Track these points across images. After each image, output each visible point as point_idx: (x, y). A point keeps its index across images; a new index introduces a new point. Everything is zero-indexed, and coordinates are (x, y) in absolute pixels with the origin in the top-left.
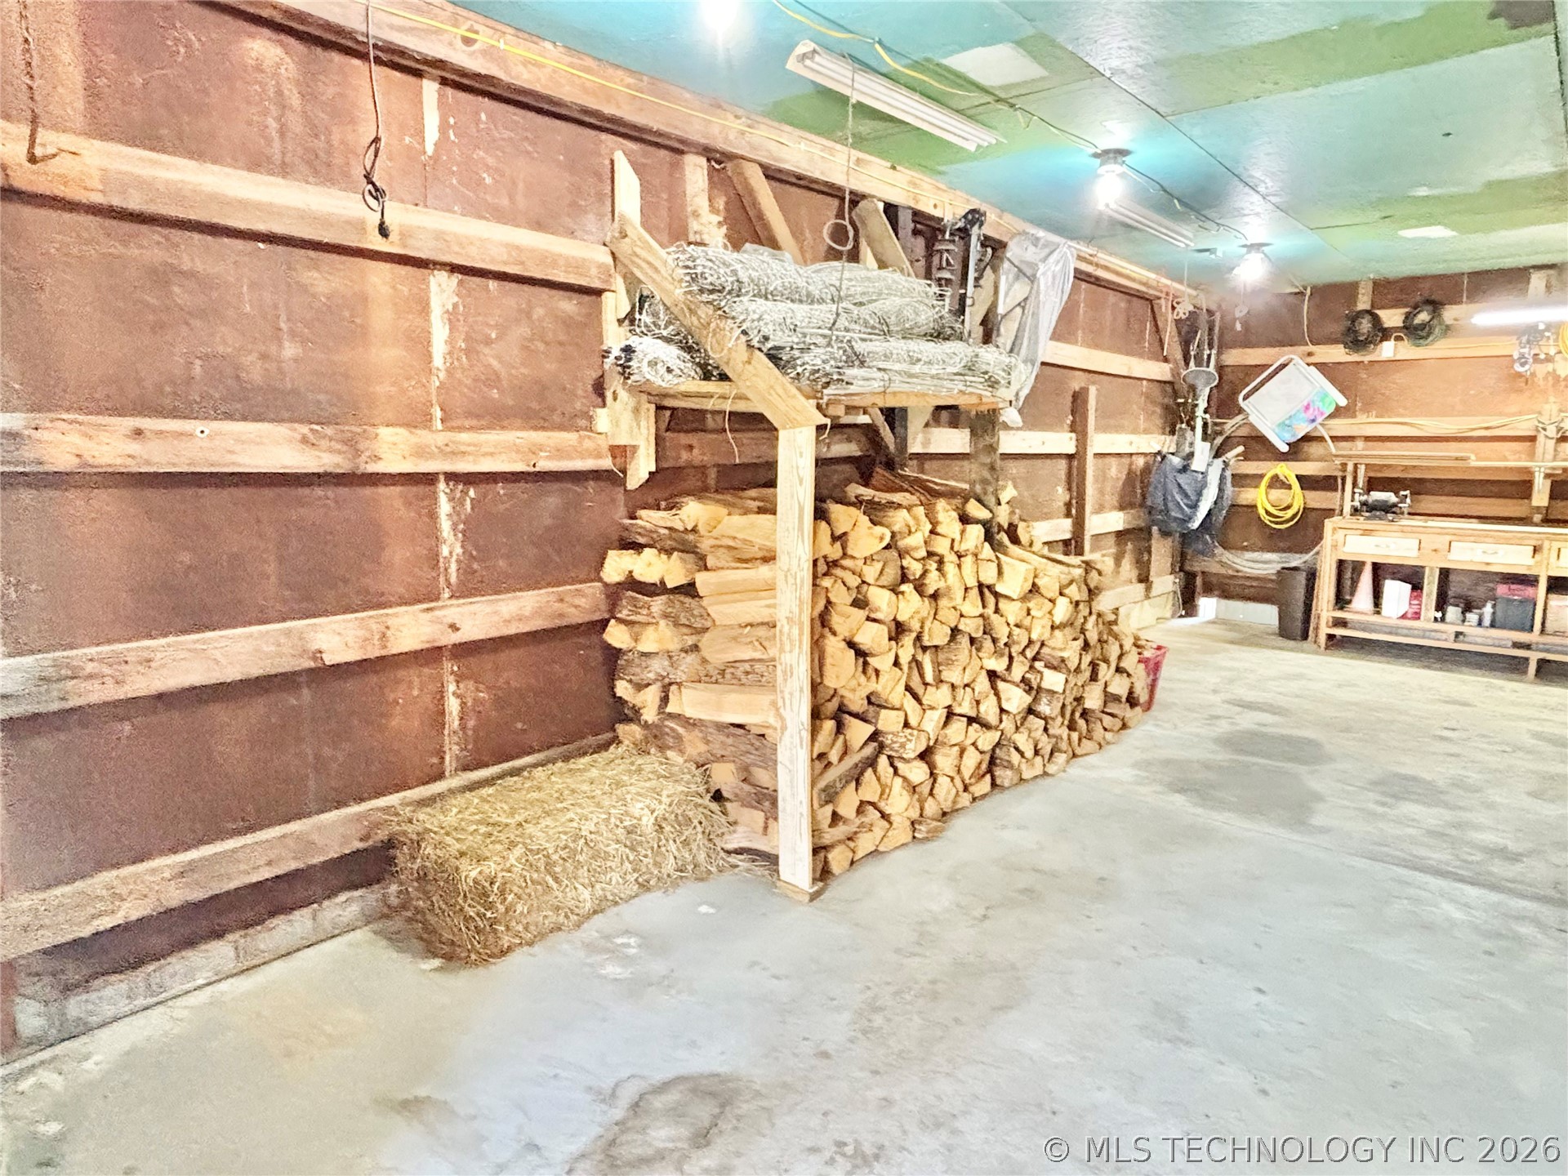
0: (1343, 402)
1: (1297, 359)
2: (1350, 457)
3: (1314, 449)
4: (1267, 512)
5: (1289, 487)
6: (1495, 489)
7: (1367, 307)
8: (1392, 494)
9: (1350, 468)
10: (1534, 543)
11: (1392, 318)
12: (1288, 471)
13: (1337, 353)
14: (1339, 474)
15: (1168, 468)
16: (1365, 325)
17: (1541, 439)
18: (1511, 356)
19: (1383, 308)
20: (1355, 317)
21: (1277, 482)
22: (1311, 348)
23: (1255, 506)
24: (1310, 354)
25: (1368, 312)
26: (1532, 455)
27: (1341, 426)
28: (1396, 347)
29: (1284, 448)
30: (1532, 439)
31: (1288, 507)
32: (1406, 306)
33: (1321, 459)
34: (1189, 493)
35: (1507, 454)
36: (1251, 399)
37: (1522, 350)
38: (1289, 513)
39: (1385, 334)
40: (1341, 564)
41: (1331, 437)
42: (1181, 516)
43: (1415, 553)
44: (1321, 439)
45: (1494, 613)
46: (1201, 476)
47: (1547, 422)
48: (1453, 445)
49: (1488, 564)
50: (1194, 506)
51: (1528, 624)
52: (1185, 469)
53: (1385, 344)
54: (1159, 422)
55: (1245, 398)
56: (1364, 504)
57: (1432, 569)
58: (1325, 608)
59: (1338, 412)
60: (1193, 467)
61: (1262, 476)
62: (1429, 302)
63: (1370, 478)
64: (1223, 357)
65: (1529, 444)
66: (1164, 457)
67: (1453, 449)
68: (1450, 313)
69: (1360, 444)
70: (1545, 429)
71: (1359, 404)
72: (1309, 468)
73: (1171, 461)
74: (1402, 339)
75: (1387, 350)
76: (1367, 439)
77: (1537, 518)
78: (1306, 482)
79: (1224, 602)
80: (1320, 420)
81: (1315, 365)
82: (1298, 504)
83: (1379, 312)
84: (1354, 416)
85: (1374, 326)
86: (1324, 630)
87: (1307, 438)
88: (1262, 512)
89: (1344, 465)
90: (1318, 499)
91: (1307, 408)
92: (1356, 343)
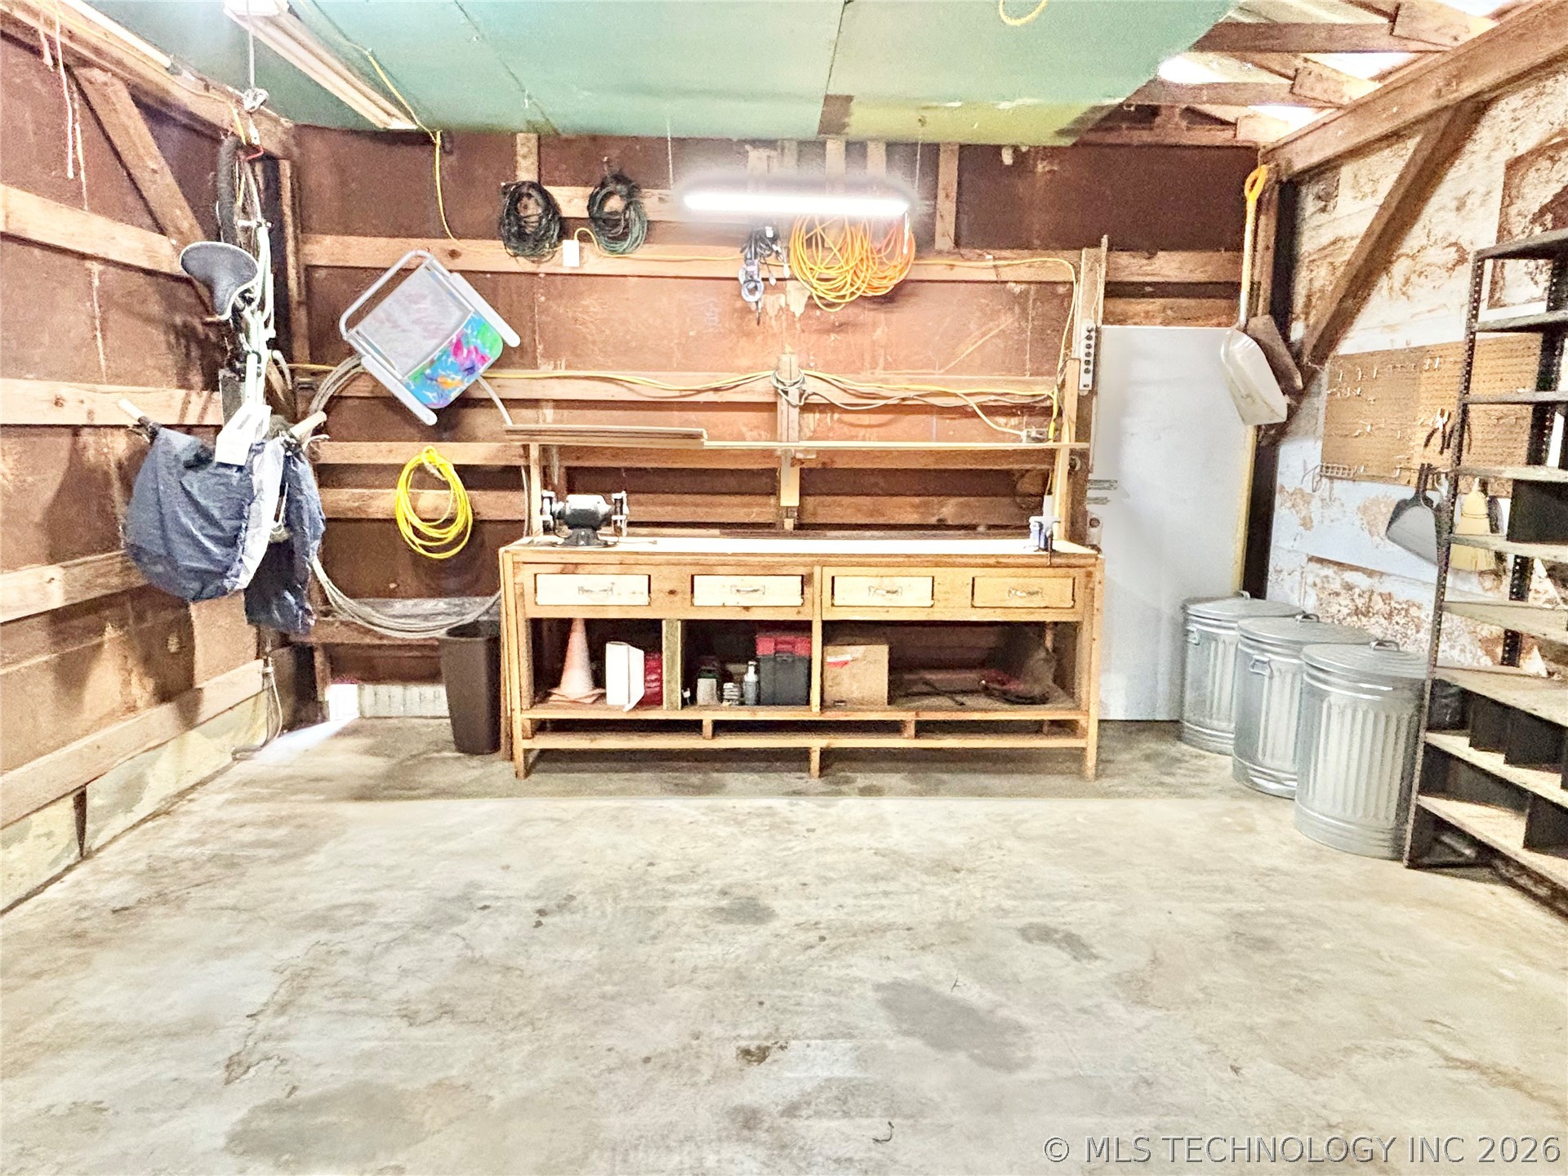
0: (514, 341)
1: (430, 259)
2: (531, 433)
3: (478, 419)
4: (416, 531)
5: (446, 485)
6: (732, 482)
7: (532, 177)
8: (599, 498)
9: (534, 453)
10: (803, 571)
11: (572, 201)
12: (442, 457)
13: (493, 255)
14: (520, 462)
15: (161, 459)
16: (532, 209)
17: (782, 406)
18: (736, 279)
19: (555, 183)
20: (516, 196)
21: (424, 478)
22: (454, 243)
23: (394, 521)
24: (453, 254)
25: (532, 185)
26: (773, 431)
27: (516, 382)
28: (581, 249)
29: (431, 419)
30: (771, 407)
31: (450, 521)
32: (586, 184)
33: (493, 437)
34: (217, 514)
35: (744, 429)
36: (359, 327)
37: (750, 269)
38: (452, 532)
39: (565, 228)
40: (536, 625)
41: (502, 400)
42: (204, 565)
43: (644, 599)
44: (488, 403)
45: (758, 682)
46: (236, 475)
47: (787, 382)
48: (676, 415)
49: (747, 608)
50: (232, 541)
51: (802, 693)
52: (201, 461)
53: (565, 242)
54: (169, 361)
55: (351, 324)
56: (559, 516)
57: (670, 621)
58: (516, 705)
59: (507, 358)
60: (219, 457)
61: (401, 467)
62: (619, 178)
63: (568, 469)
64: (308, 249)
65: (765, 415)
66: (154, 435)
67: (675, 422)
68: (651, 203)
69: (549, 413)
70: (786, 393)
71: (540, 348)
72: (475, 453)
73: (167, 442)
74: (590, 240)
75: (570, 255)
76: (559, 404)
77: (789, 524)
78: (471, 476)
79: (369, 688)
80: (481, 369)
81: (463, 272)
82: (464, 517)
83: (551, 189)
84: (534, 365)
85: (546, 210)
86: (521, 744)
87: (465, 402)
88: (406, 531)
89: (526, 448)
90: (496, 504)
91: (458, 347)
92: (520, 238)
